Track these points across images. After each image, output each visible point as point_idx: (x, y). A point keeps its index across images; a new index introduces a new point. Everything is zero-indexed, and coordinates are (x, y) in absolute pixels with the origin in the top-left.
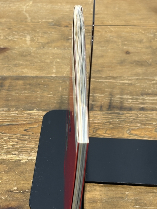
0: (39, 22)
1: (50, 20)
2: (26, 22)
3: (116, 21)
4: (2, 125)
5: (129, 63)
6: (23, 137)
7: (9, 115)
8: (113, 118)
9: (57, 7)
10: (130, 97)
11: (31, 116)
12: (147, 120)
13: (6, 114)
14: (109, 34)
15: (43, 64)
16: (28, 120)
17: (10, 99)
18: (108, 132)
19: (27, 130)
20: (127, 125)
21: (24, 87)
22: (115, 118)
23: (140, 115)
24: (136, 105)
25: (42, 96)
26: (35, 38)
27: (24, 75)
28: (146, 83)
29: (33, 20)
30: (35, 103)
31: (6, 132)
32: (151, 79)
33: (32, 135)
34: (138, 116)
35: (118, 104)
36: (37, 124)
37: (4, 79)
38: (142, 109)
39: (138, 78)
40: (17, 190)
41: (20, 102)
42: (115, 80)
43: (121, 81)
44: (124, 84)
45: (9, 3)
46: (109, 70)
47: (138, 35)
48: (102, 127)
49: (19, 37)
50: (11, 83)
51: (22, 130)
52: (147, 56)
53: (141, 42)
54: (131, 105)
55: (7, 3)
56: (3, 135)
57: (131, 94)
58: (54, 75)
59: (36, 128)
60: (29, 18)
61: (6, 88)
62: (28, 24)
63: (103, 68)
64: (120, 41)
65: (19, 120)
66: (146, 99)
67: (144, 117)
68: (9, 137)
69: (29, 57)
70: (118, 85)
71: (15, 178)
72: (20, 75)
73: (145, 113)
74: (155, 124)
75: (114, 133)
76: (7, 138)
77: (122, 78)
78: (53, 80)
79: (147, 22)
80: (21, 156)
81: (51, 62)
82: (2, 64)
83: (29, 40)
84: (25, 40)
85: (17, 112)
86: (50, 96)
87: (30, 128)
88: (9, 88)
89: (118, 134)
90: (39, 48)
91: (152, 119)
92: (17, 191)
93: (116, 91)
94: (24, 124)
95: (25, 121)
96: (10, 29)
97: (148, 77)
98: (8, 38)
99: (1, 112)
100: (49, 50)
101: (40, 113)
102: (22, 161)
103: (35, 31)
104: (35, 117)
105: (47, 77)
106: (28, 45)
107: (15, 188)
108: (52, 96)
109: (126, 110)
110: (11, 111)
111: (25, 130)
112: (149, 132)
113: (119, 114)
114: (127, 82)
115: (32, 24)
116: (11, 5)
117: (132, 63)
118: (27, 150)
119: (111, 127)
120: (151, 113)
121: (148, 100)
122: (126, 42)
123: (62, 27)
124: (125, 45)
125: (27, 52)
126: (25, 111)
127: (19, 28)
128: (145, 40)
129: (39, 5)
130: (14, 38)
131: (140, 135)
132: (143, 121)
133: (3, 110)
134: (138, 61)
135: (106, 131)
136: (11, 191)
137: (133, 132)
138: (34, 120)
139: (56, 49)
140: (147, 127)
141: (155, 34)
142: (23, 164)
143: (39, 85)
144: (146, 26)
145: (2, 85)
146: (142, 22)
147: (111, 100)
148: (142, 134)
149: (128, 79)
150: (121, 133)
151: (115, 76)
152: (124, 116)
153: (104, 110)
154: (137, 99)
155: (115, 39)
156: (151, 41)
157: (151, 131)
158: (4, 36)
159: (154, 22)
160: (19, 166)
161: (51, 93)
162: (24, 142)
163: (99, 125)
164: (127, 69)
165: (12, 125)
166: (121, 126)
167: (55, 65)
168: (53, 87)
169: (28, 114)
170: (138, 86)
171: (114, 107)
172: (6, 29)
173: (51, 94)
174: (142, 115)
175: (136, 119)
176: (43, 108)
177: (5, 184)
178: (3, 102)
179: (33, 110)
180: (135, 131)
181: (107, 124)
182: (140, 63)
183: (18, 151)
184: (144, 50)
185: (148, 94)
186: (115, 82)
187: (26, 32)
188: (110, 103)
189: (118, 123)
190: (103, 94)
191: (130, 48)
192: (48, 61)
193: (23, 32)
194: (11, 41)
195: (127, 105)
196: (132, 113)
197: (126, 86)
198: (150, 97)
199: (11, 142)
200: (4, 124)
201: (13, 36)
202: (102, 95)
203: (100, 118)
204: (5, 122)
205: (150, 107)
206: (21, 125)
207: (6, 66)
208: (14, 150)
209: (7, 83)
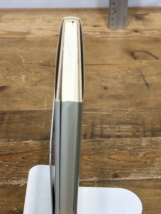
0: (32, 63)
1: (41, 62)
2: (21, 63)
3: (95, 61)
4: (4, 154)
5: (107, 97)
6: (21, 164)
7: (9, 145)
8: (95, 145)
9: (46, 49)
10: (109, 127)
11: (27, 145)
12: (123, 146)
13: (7, 145)
14: (90, 73)
15: (36, 99)
16: (25, 149)
17: (9, 131)
18: (91, 157)
19: (24, 157)
20: (106, 151)
21: (21, 120)
22: (96, 145)
23: (117, 141)
24: (114, 133)
25: (36, 128)
26: (29, 77)
27: (21, 110)
28: (121, 114)
29: (27, 62)
30: (30, 134)
31: (7, 160)
32: (125, 110)
33: (29, 162)
34: (115, 143)
35: (99, 133)
36: (32, 152)
37: (4, 113)
38: (119, 136)
39: (114, 110)
40: (17, 210)
41: (17, 133)
42: (96, 112)
43: (100, 113)
44: (103, 115)
45: (6, 47)
46: (91, 104)
47: (113, 73)
48: (86, 153)
49: (16, 77)
50: (9, 117)
51: (20, 158)
52: (121, 91)
53: (116, 78)
54: (110, 133)
55: (5, 47)
56: (4, 162)
57: (109, 123)
58: (45, 109)
59: (31, 156)
60: (24, 60)
61: (6, 121)
62: (23, 65)
63: (86, 102)
64: (99, 78)
65: (17, 149)
66: (122, 127)
67: (121, 143)
68: (10, 164)
69: (24, 94)
70: (98, 116)
71: (15, 200)
72: (18, 110)
73: (121, 139)
74: (130, 149)
75: (96, 158)
76: (8, 165)
77: (102, 110)
78: (44, 113)
79: (121, 61)
80: (20, 181)
81: (43, 98)
82: (2, 101)
83: (24, 79)
84: (21, 79)
85: (15, 142)
86: (42, 127)
87: (27, 156)
88: (8, 122)
89: (100, 159)
90: (33, 85)
91: (127, 145)
92: (17, 212)
93: (98, 121)
94: (21, 153)
95: (23, 150)
96: (8, 70)
97: (123, 108)
98: (7, 78)
99: (2, 142)
100: (41, 87)
101: (35, 143)
102: (21, 185)
103: (29, 71)
104: (30, 146)
105: (40, 111)
106: (23, 83)
107: (16, 209)
108: (44, 127)
109: (106, 138)
110: (11, 142)
111: (23, 158)
112: (125, 156)
113: (100, 141)
114: (106, 113)
115: (26, 65)
116: (8, 49)
117: (109, 97)
118: (25, 175)
119: (93, 153)
120: (126, 139)
121: (123, 128)
122: (104, 79)
123: (51, 67)
124: (103, 81)
125: (22, 90)
126: (22, 141)
127: (15, 68)
128: (119, 77)
129: (31, 48)
130: (11, 78)
131: (117, 159)
132: (119, 147)
133: (4, 141)
134: (114, 95)
135: (90, 156)
136: (12, 212)
137: (112, 157)
138: (29, 149)
139: (46, 86)
140: (123, 152)
141: (128, 71)
142: (21, 187)
143: (34, 118)
144: (120, 65)
145: (2, 119)
146: (116, 61)
147: (93, 129)
148: (119, 158)
149: (106, 111)
150: (101, 158)
151: (96, 108)
152: (104, 143)
153: (87, 138)
154: (114, 128)
155: (95, 77)
156: (124, 78)
157: (126, 155)
158: (3, 76)
159: (126, 61)
160: (18, 189)
161: (44, 124)
162: (22, 168)
163: (83, 152)
164: (105, 102)
165: (11, 153)
166: (101, 151)
167: (46, 101)
168: (45, 119)
169: (25, 144)
170: (115, 116)
171: (95, 136)
172: (5, 70)
173: (43, 126)
174: (118, 142)
175: (114, 145)
176: (38, 138)
177: (7, 205)
178: (4, 134)
179: (29, 140)
180: (113, 155)
181: (90, 150)
182: (116, 97)
183: (17, 177)
184: (119, 85)
185: (123, 124)
186: (96, 114)
187: (21, 72)
188: (92, 132)
189: (99, 149)
190: (87, 124)
191: (107, 84)
192: (41, 97)
193: (18, 72)
194: (10, 80)
195: (106, 133)
196: (110, 141)
197: (105, 116)
198: (125, 126)
199: (11, 168)
200: (5, 153)
201: (11, 76)
202: (85, 125)
203: (85, 145)
204: (5, 152)
205: (125, 134)
206: (19, 153)
207: (5, 102)
208: (14, 176)
209: (7, 117)
